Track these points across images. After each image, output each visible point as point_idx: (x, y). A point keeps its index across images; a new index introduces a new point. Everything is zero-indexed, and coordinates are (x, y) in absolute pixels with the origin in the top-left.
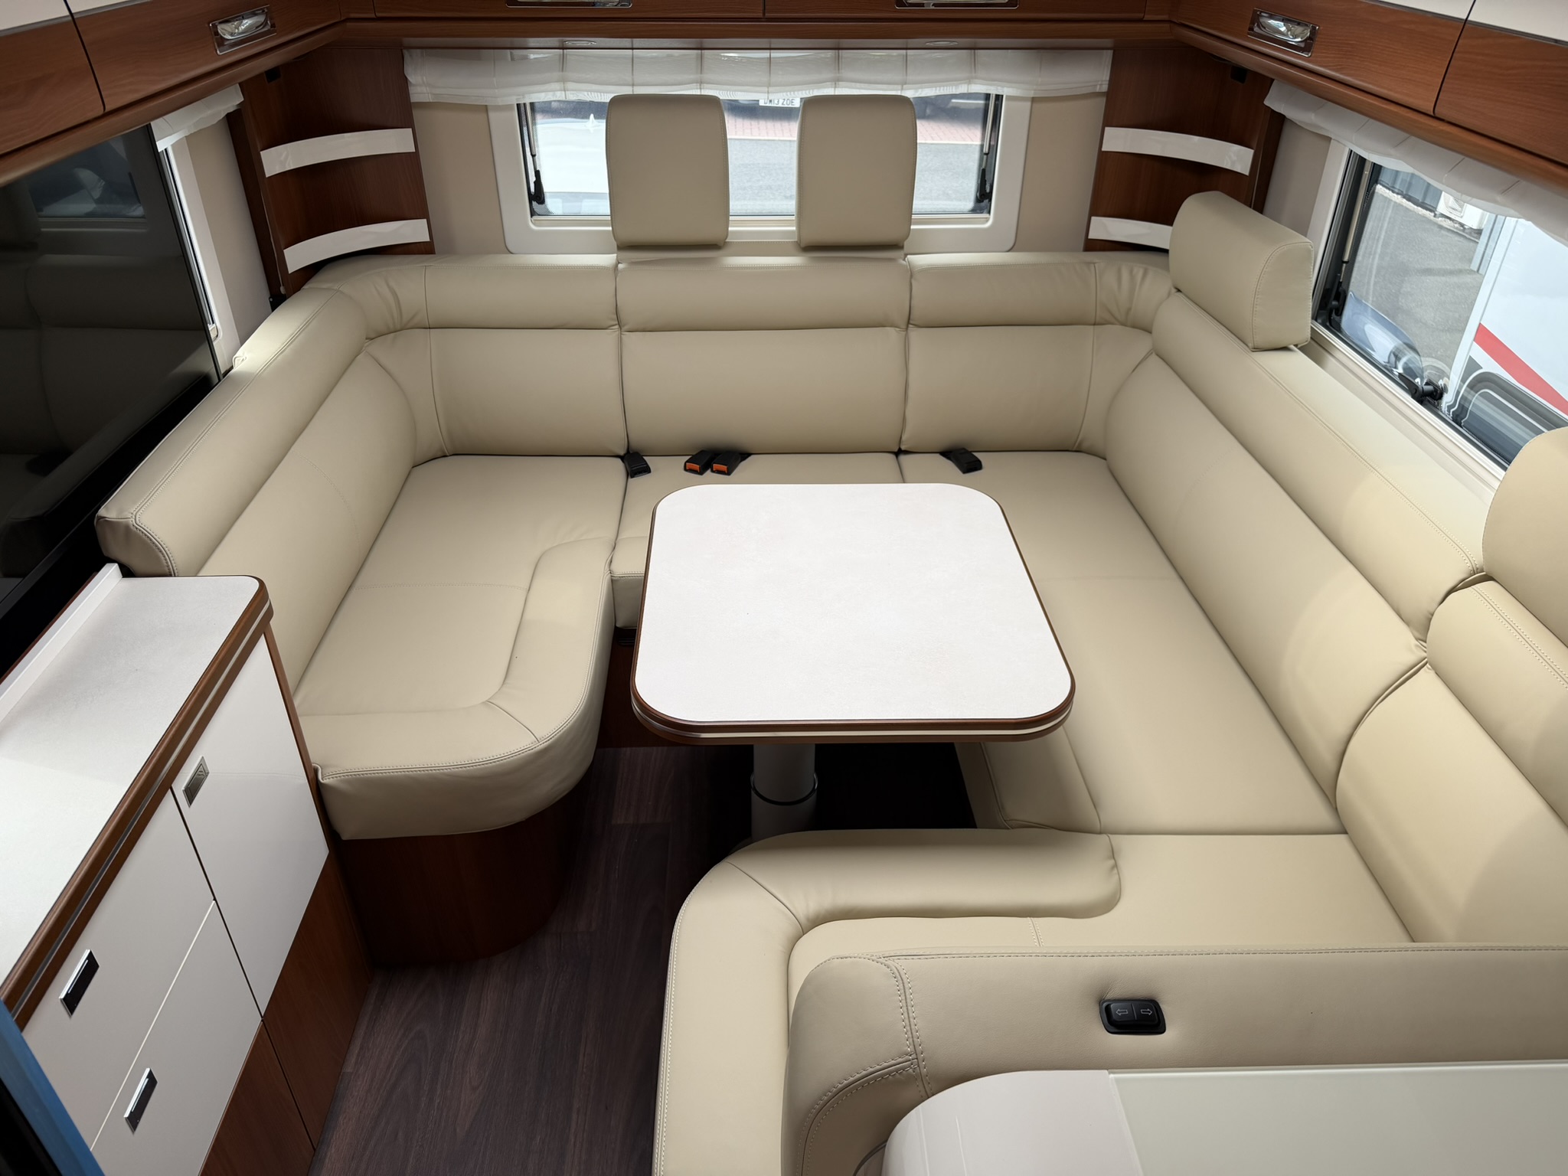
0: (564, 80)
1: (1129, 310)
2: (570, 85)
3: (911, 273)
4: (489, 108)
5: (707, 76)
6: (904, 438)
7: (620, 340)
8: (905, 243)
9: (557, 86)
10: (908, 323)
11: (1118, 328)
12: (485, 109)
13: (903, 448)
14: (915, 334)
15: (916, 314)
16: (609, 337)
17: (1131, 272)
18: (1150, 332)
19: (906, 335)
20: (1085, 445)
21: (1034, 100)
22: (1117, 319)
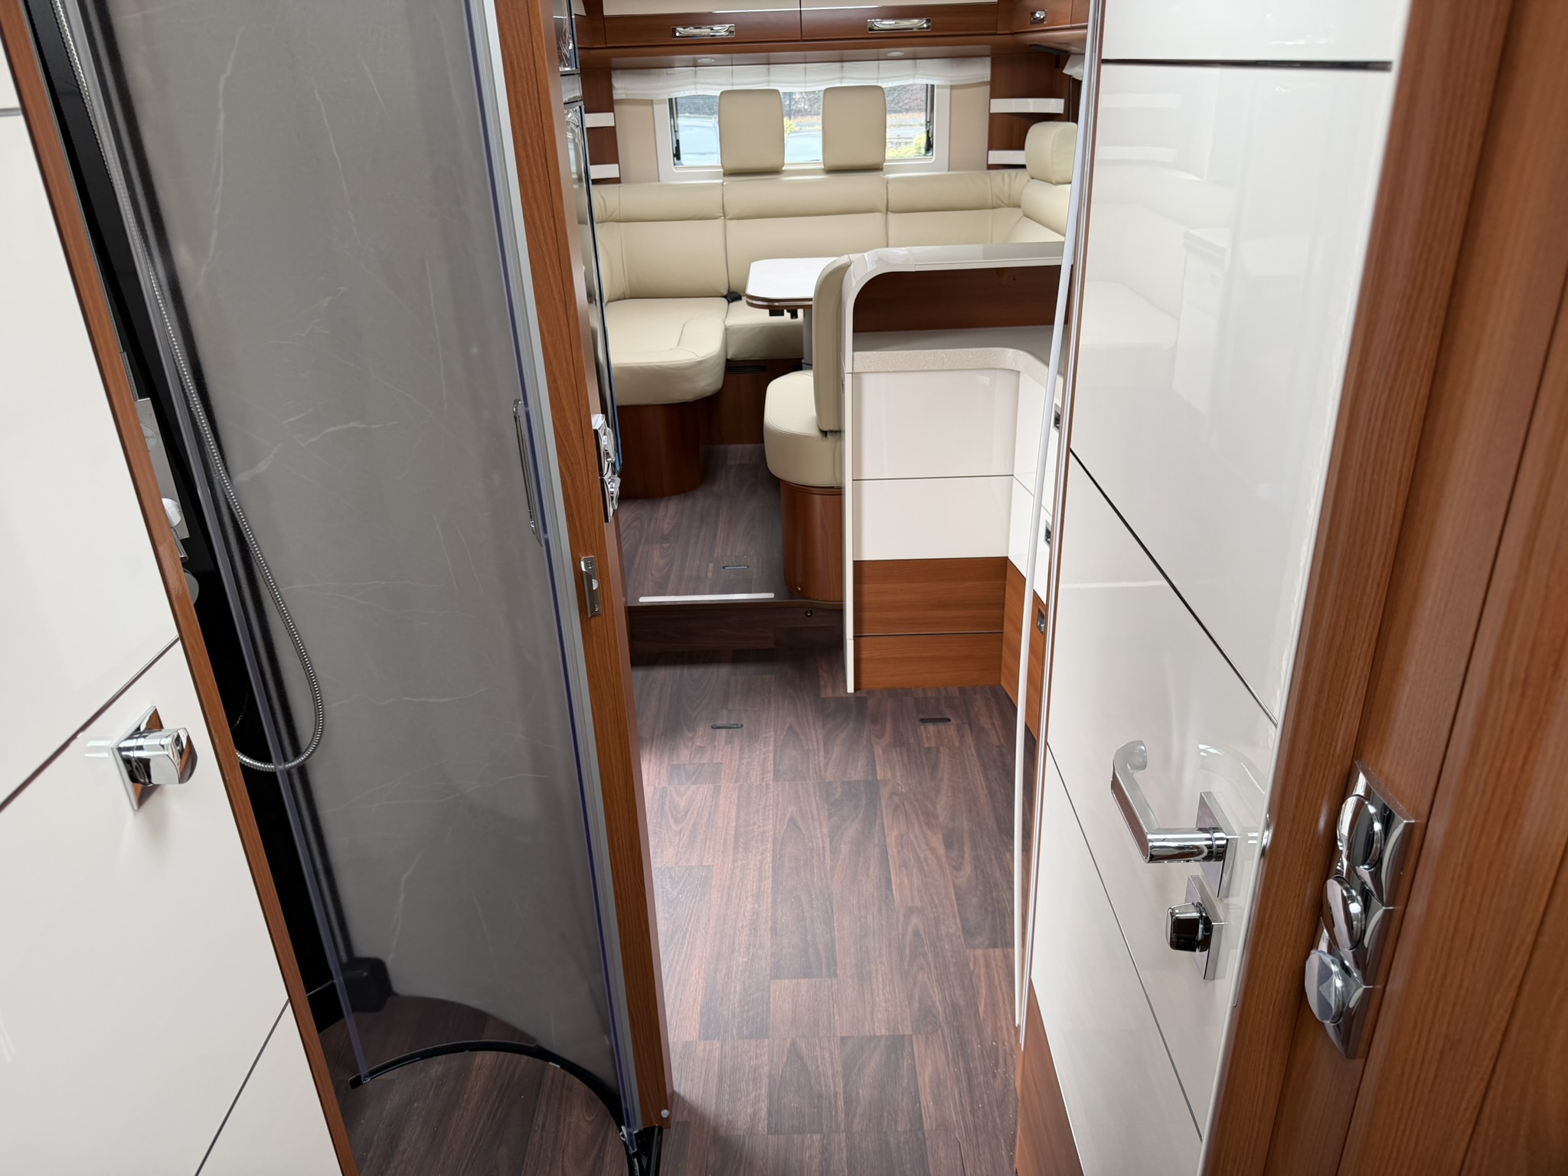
0: (695, 84)
1: (1009, 196)
2: (699, 86)
3: (887, 182)
4: (654, 102)
5: (772, 78)
7: (725, 226)
8: (881, 168)
9: (692, 87)
10: (887, 210)
11: (1006, 209)
12: (651, 103)
14: (891, 216)
15: (891, 204)
16: (719, 223)
18: (1021, 206)
19: (886, 218)
21: (952, 87)
22: (1004, 203)
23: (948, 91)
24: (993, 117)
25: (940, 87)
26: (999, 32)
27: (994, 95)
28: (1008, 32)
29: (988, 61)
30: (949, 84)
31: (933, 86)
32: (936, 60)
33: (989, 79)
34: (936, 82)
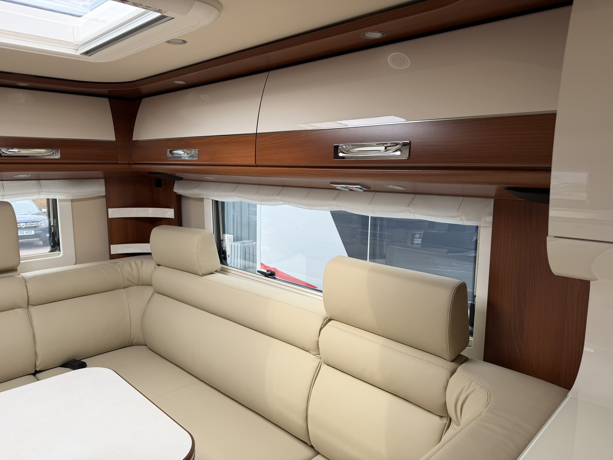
1: (139, 278)
3: (25, 280)
6: (37, 364)
8: (18, 268)
10: (28, 305)
11: (135, 287)
13: (38, 369)
14: (32, 309)
15: (32, 299)
17: (135, 263)
18: (152, 286)
19: (28, 312)
20: (134, 341)
21: (72, 201)
22: (134, 284)
23: (70, 203)
24: (111, 222)
25: (61, 200)
26: (119, 162)
27: (110, 205)
28: (126, 162)
29: (102, 181)
30: (71, 198)
31: (55, 201)
32: (56, 181)
33: (104, 194)
34: (58, 197)
